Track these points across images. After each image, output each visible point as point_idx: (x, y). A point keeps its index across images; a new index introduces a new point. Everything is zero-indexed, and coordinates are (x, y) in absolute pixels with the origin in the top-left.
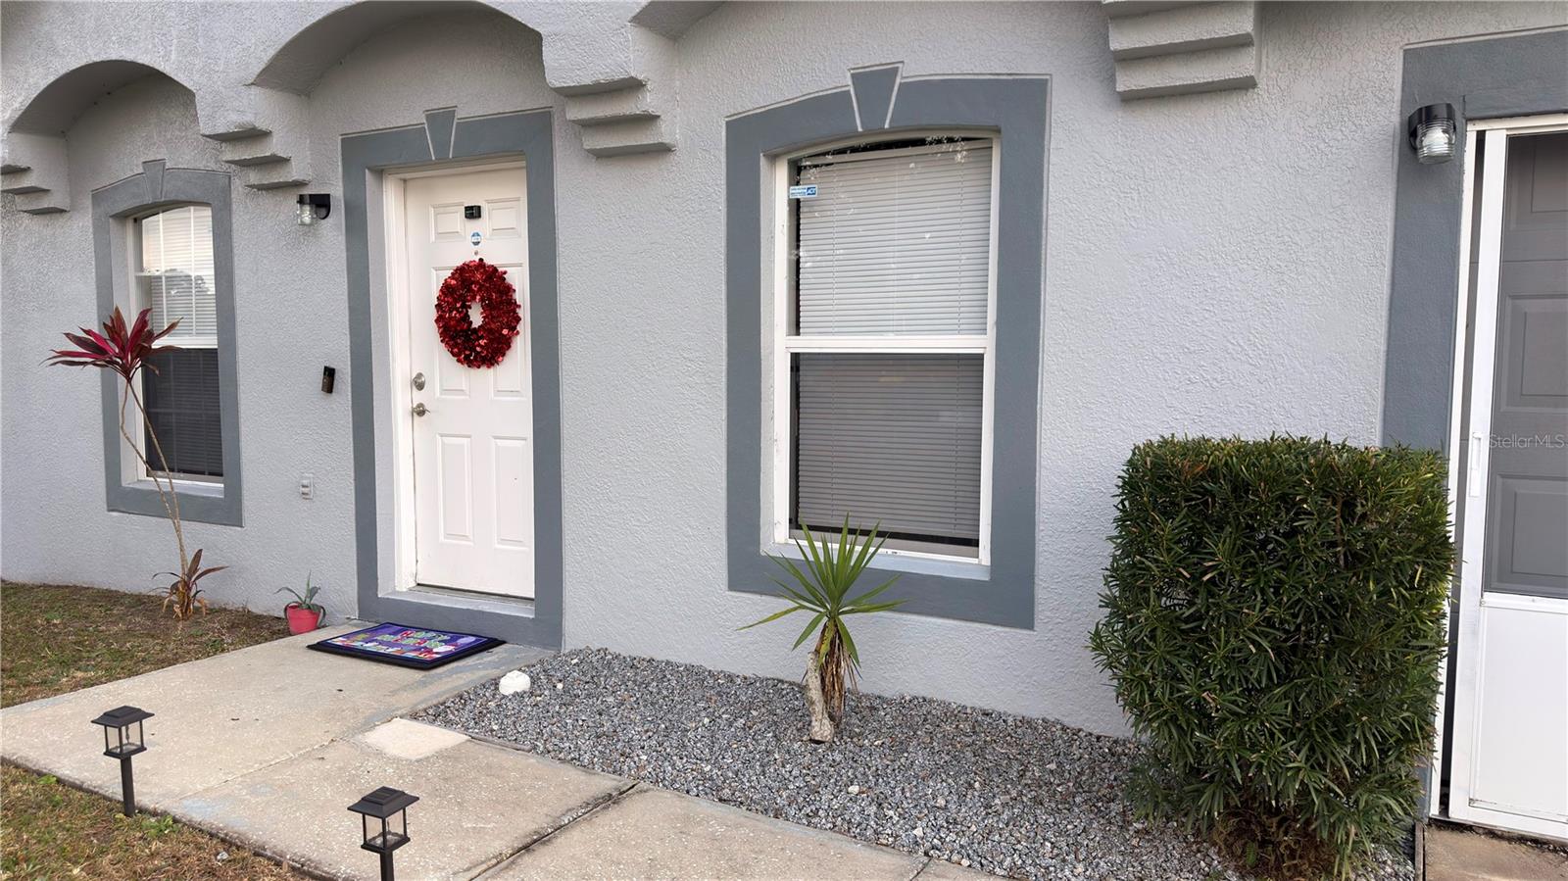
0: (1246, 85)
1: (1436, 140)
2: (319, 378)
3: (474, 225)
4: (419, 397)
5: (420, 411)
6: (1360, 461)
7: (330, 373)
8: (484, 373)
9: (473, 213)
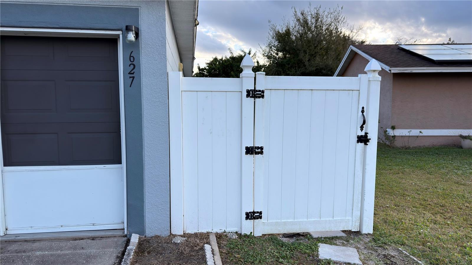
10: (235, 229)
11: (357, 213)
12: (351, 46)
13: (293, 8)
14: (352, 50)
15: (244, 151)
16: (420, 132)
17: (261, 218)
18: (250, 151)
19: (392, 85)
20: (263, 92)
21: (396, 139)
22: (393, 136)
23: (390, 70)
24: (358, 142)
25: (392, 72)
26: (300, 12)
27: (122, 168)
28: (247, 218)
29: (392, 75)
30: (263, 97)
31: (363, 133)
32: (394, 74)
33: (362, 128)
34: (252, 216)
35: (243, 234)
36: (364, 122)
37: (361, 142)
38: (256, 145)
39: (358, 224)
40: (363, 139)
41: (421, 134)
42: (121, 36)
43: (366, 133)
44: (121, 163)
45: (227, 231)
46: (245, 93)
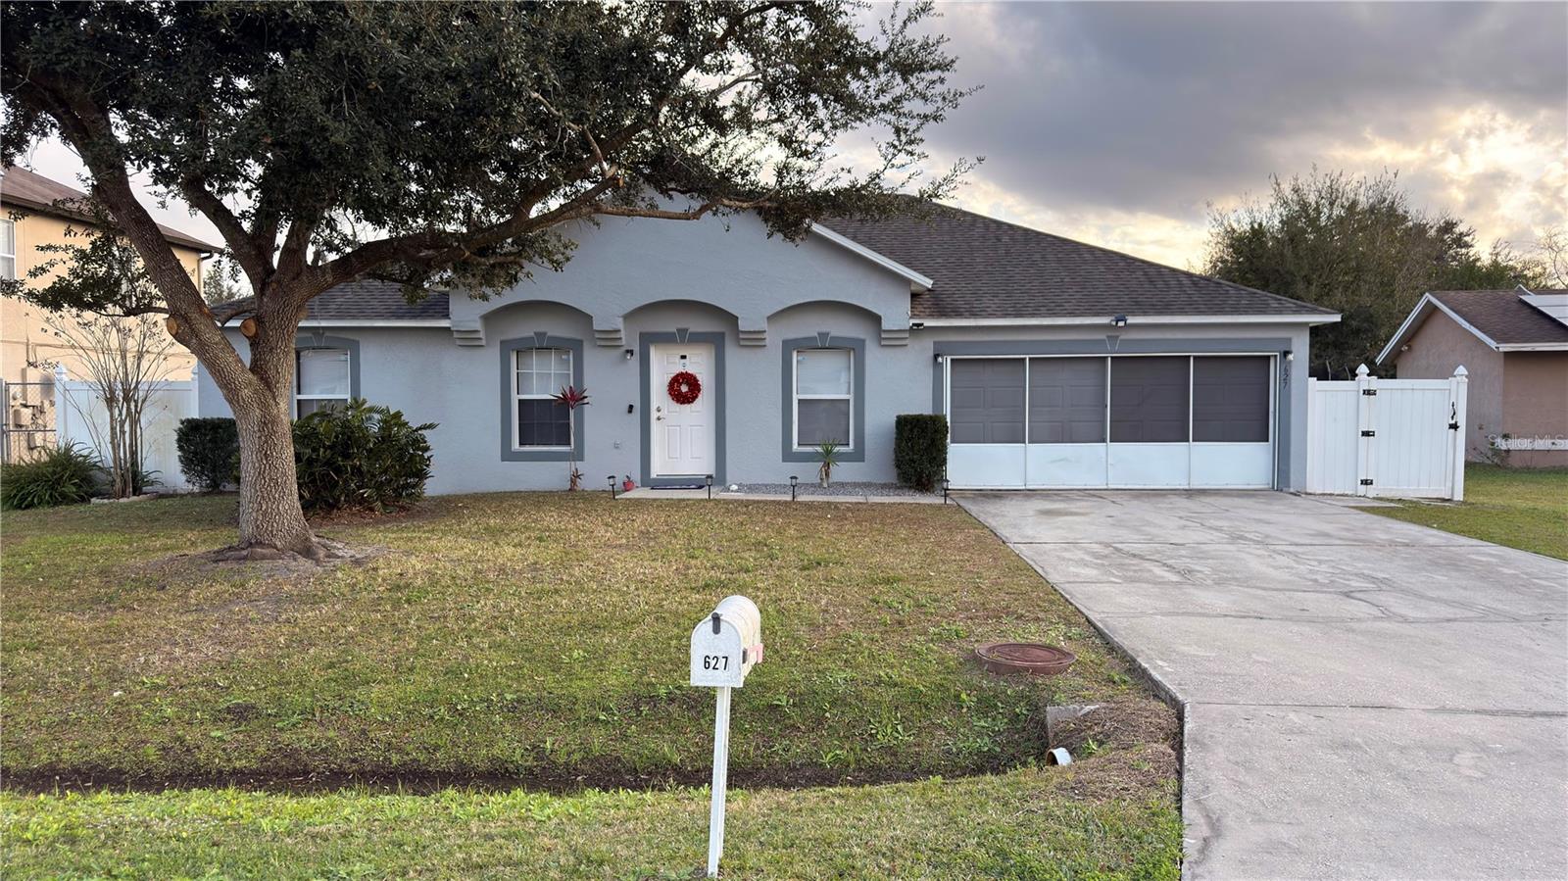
0: (906, 345)
1: (940, 359)
2: (627, 408)
3: (683, 361)
4: (659, 414)
5: (659, 419)
6: (931, 417)
7: (631, 407)
8: (687, 406)
9: (684, 357)
10: (1352, 492)
11: (1449, 484)
12: (1427, 294)
13: (1273, 177)
14: (1428, 301)
15: (1360, 434)
16: (1553, 444)
17: (1372, 483)
18: (1366, 434)
19: (1501, 370)
20: (1375, 390)
21: (1510, 454)
22: (1505, 451)
23: (1498, 348)
24: (1448, 428)
25: (1501, 349)
26: (1291, 187)
27: (1269, 445)
28: (1362, 483)
29: (1502, 356)
30: (1375, 394)
31: (1453, 422)
32: (1505, 353)
33: (1452, 418)
34: (1365, 482)
35: (1358, 495)
36: (1454, 414)
37: (1451, 429)
38: (1370, 430)
39: (1450, 493)
40: (1454, 427)
41: (1554, 447)
42: (1279, 356)
43: (1456, 422)
44: (1268, 442)
46: (1362, 392)
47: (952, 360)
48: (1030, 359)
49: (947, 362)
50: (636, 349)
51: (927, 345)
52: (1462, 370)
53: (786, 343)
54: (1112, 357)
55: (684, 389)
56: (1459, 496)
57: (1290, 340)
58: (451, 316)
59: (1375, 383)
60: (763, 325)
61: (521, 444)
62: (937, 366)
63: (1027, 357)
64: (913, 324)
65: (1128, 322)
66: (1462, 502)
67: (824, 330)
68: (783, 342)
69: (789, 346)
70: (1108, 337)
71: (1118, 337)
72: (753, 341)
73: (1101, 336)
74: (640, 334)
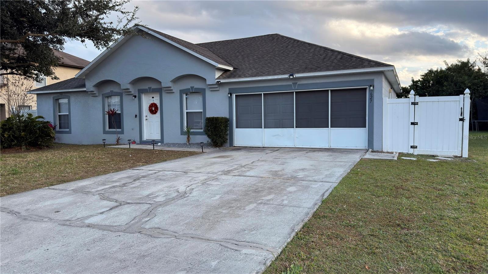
0: (218, 90)
3: (153, 99)
4: (146, 118)
5: (147, 120)
7: (136, 115)
8: (154, 115)
9: (153, 98)
10: (407, 152)
11: (461, 149)
15: (410, 123)
17: (417, 148)
18: (413, 124)
20: (418, 103)
24: (460, 121)
27: (366, 129)
28: (411, 148)
30: (418, 104)
31: (462, 117)
33: (461, 115)
34: (413, 147)
35: (409, 153)
36: (463, 113)
37: (461, 121)
38: (415, 122)
39: (460, 153)
40: (462, 120)
42: (368, 88)
43: (463, 117)
44: (366, 127)
45: (403, 152)
46: (411, 103)
47: (236, 95)
48: (264, 94)
49: (234, 96)
50: (137, 95)
51: (226, 90)
52: (467, 91)
53: (181, 91)
54: (296, 92)
55: (153, 109)
56: (466, 155)
57: (373, 80)
58: (86, 87)
59: (418, 99)
60: (170, 84)
61: (109, 128)
62: (230, 98)
63: (262, 93)
64: (217, 82)
65: (294, 76)
66: (468, 158)
67: (192, 86)
68: (180, 91)
69: (182, 92)
70: (293, 83)
71: (297, 83)
72: (169, 91)
73: (290, 83)
74: (138, 90)
